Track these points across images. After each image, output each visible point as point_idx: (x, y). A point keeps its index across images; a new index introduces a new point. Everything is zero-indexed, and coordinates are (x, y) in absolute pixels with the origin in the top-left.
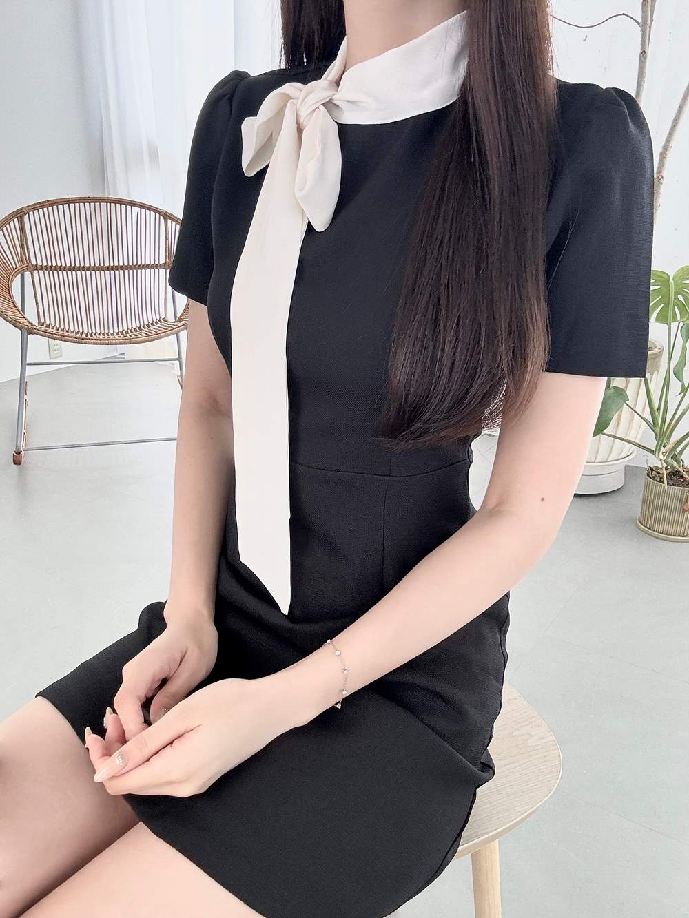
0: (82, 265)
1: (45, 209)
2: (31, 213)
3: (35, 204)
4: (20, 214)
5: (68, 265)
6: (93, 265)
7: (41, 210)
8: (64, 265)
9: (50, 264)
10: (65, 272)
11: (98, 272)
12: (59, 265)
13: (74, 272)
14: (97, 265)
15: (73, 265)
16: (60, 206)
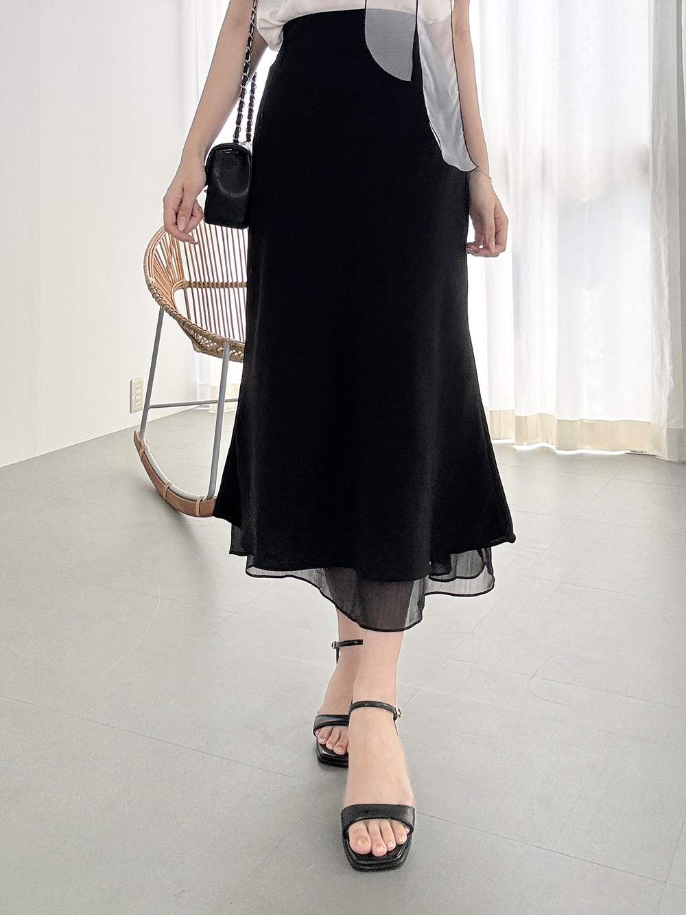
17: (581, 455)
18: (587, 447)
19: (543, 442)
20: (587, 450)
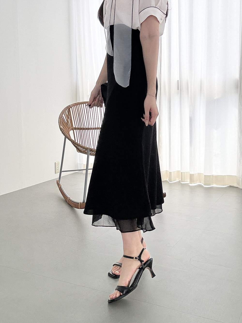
0: (91, 127)
2: (72, 107)
3: (74, 104)
4: (69, 108)
5: (86, 127)
6: (95, 127)
7: (76, 106)
8: (84, 127)
9: (80, 127)
10: (85, 130)
11: (97, 130)
12: (83, 127)
13: (88, 130)
14: (97, 127)
15: (88, 127)
17: (212, 187)
18: (214, 184)
19: (199, 183)
20: (214, 185)
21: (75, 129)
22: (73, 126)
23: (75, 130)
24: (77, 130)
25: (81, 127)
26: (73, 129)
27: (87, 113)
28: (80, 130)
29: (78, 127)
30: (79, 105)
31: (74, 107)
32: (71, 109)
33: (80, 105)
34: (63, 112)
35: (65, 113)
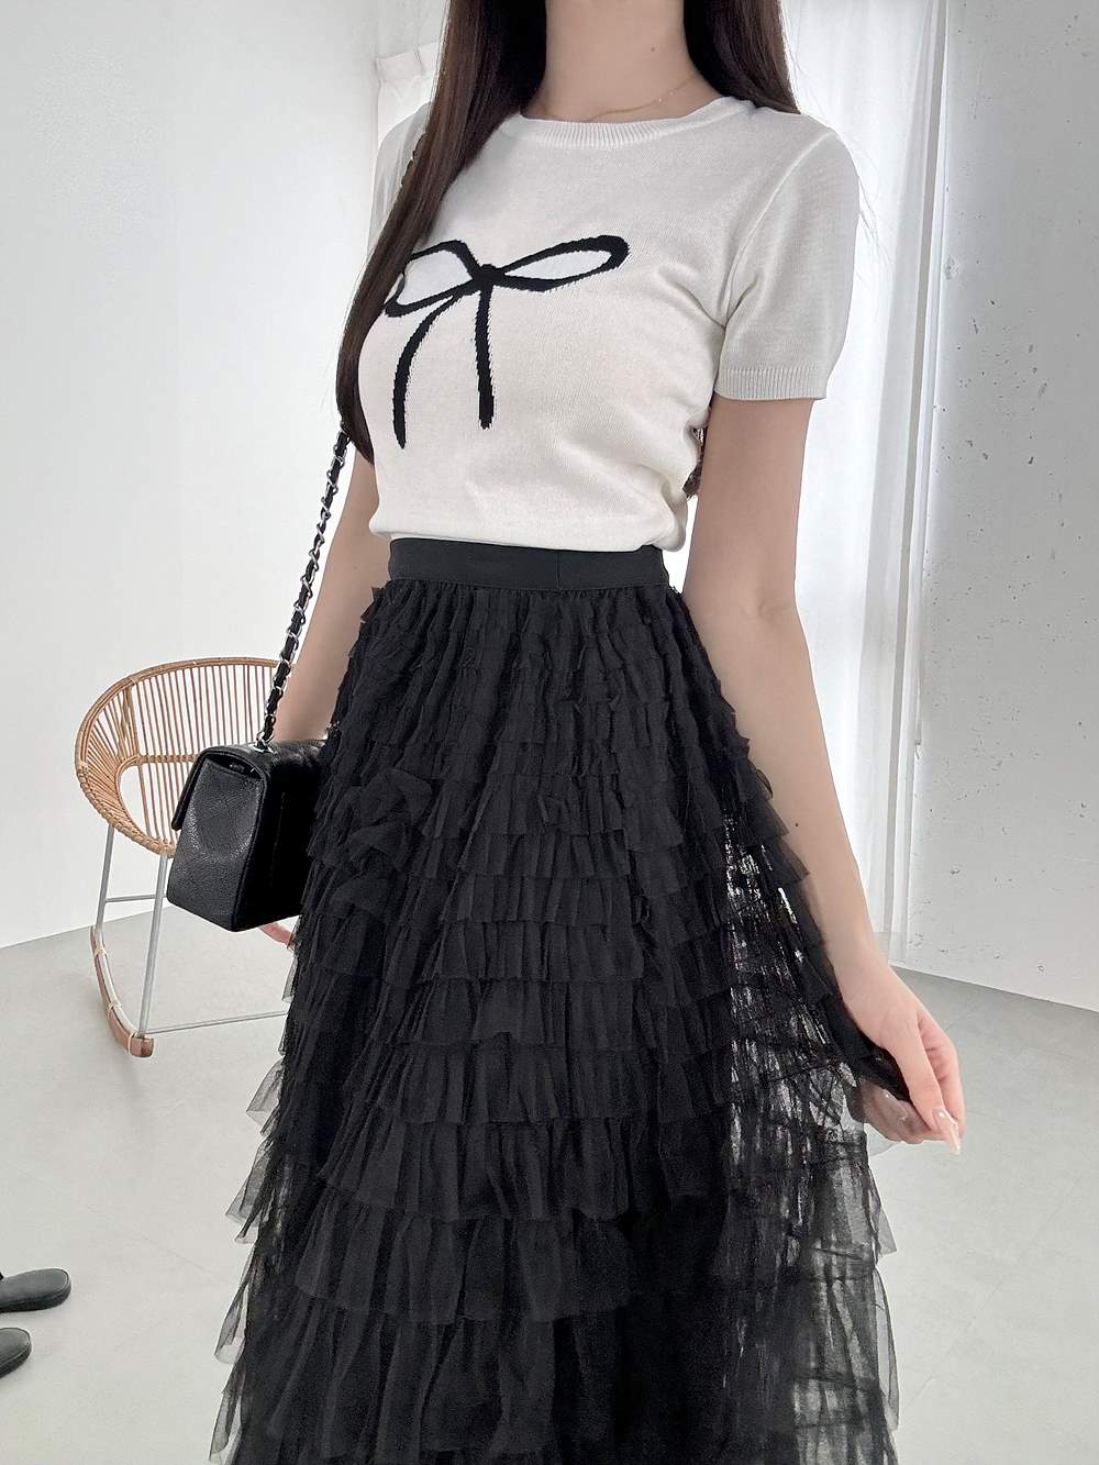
1: (159, 677)
2: (141, 684)
3: (145, 671)
4: (125, 686)
7: (153, 679)
9: (164, 753)
16: (180, 672)
21: (146, 759)
22: (138, 751)
23: (145, 766)
24: (153, 765)
25: (171, 753)
26: (139, 761)
27: (195, 701)
28: (166, 765)
29: (158, 753)
30: (166, 676)
31: (147, 681)
32: (134, 690)
33: (172, 674)
34: (100, 706)
35: (107, 708)
